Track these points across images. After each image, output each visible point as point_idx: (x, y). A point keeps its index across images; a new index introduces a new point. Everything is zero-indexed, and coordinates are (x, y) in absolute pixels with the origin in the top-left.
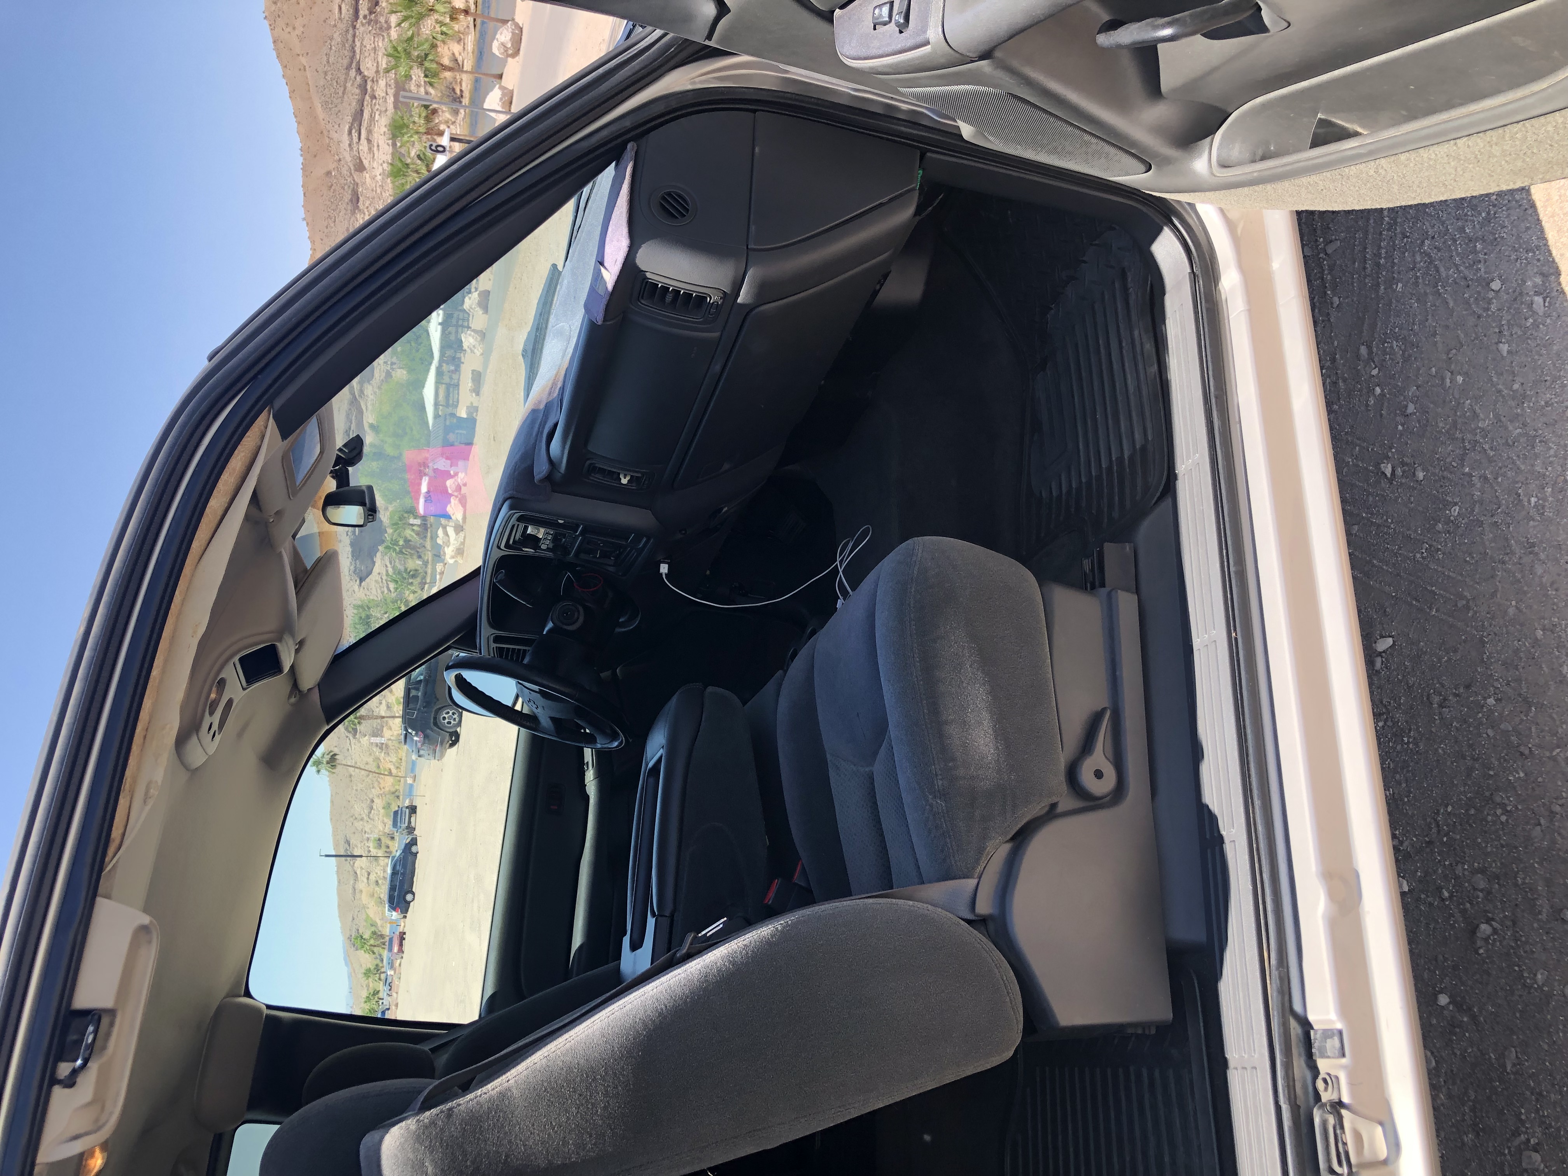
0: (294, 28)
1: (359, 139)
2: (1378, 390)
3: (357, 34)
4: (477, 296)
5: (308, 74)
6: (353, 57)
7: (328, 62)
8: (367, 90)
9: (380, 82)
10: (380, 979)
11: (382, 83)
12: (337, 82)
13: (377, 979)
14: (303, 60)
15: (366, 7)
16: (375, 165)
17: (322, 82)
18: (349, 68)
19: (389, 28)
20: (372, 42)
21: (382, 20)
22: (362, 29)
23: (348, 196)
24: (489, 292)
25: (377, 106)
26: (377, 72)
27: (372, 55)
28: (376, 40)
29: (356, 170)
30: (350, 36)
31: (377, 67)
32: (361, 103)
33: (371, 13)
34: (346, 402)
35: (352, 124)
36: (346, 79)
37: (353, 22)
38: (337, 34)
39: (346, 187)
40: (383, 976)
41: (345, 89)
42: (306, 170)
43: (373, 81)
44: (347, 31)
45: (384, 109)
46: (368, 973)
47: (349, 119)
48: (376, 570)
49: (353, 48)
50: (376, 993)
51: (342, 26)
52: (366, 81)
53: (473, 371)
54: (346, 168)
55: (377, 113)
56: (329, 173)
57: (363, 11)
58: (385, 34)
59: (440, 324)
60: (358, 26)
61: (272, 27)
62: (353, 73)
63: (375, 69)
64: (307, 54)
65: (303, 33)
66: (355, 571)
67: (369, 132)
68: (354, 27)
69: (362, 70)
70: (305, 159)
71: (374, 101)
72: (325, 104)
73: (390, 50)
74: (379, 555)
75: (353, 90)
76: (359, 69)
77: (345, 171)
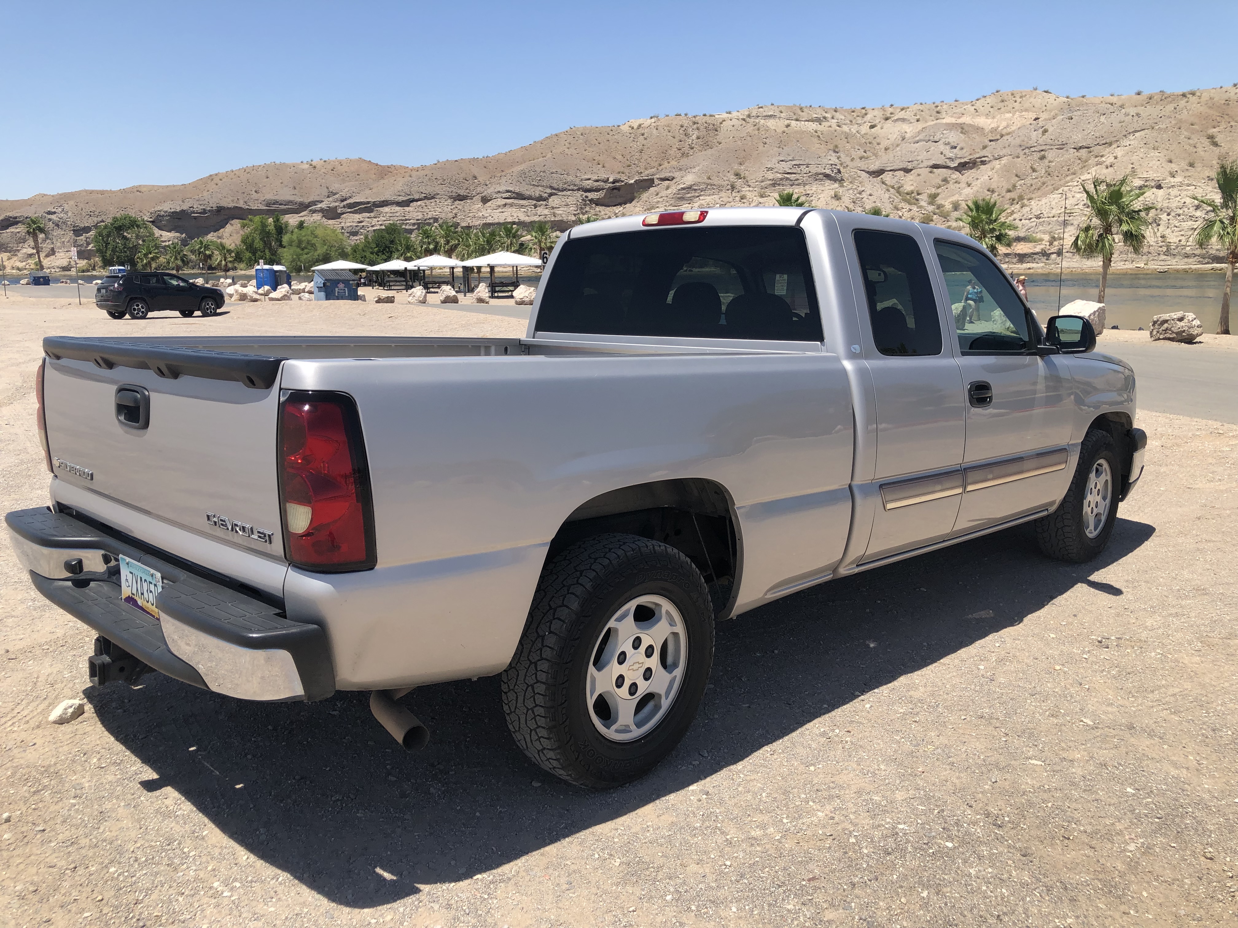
0: (568, 148)
1: (505, 198)
3: (575, 192)
5: (541, 159)
6: (559, 190)
7: (552, 173)
8: (540, 201)
9: (547, 210)
11: (546, 212)
12: (540, 180)
14: (549, 155)
15: (593, 197)
16: (489, 211)
17: (538, 170)
18: (551, 187)
19: (583, 214)
20: (571, 203)
21: (587, 209)
22: (579, 195)
23: (462, 192)
25: (530, 209)
26: (553, 208)
27: (564, 204)
28: (574, 206)
29: (482, 198)
30: (571, 187)
31: (556, 208)
32: (530, 198)
33: (589, 200)
34: (301, 200)
35: (514, 192)
36: (543, 186)
37: (581, 188)
38: (572, 178)
39: (468, 191)
41: (537, 186)
42: (474, 161)
43: (546, 205)
44: (575, 185)
45: (529, 214)
47: (517, 190)
48: (164, 233)
49: (565, 190)
51: (577, 182)
52: (545, 200)
53: (394, 297)
54: (482, 190)
55: (525, 210)
56: (475, 178)
57: (591, 195)
58: (579, 211)
60: (579, 192)
61: (566, 133)
62: (549, 191)
63: (555, 206)
64: (554, 158)
65: (567, 155)
66: (160, 216)
67: (511, 205)
68: (578, 190)
69: (552, 197)
70: (481, 160)
71: (533, 207)
72: (523, 173)
74: (178, 234)
75: (537, 192)
76: (552, 195)
77: (479, 189)
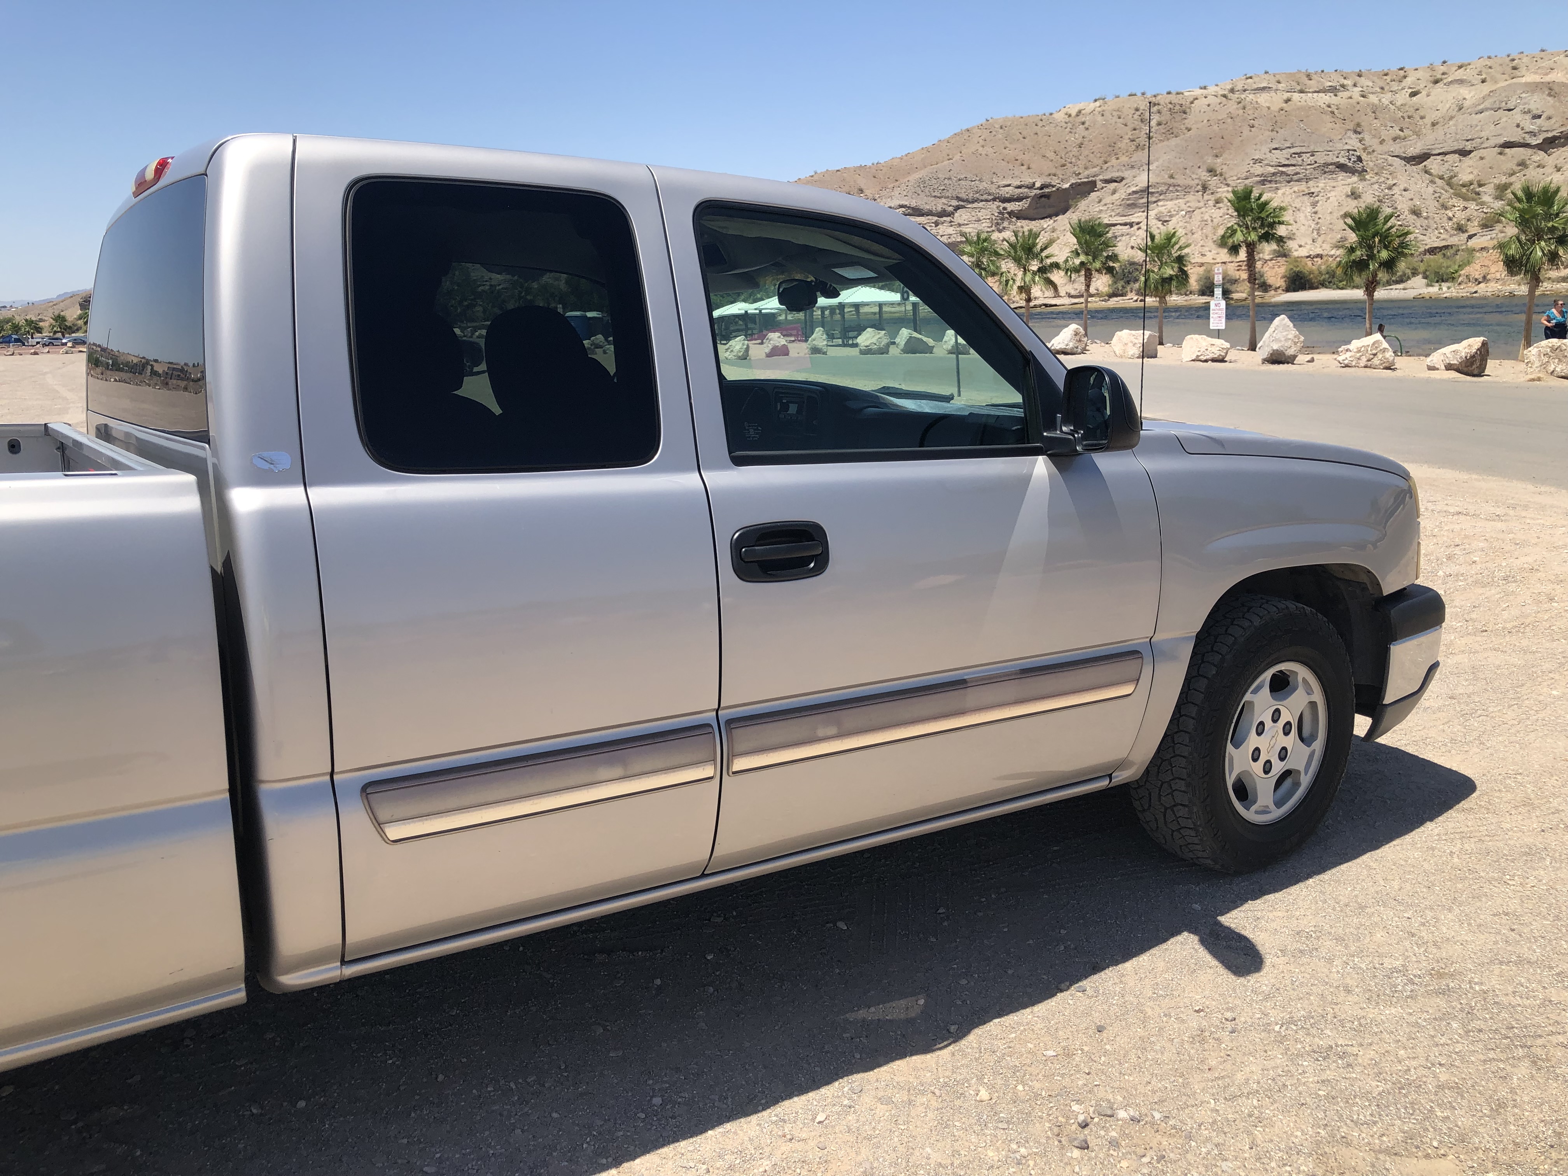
0: (983, 146)
2: (983, 900)
3: (989, 203)
4: (782, 343)
5: (946, 162)
6: (967, 201)
7: (960, 180)
8: (942, 217)
9: (952, 228)
10: (55, 332)
11: (951, 230)
12: (944, 189)
13: (55, 329)
14: (957, 157)
15: (1014, 209)
17: (942, 176)
18: (958, 199)
19: (1000, 231)
20: (984, 217)
21: (1006, 224)
22: (995, 207)
24: (788, 354)
26: (960, 225)
27: (974, 219)
28: (988, 221)
30: (985, 197)
31: (963, 225)
32: (929, 213)
33: (1009, 213)
35: (909, 207)
36: (947, 197)
37: (998, 198)
38: (986, 186)
40: (59, 335)
41: (939, 198)
42: (860, 170)
43: (951, 222)
44: (990, 194)
46: (60, 319)
47: (913, 204)
49: (976, 201)
50: (39, 330)
51: (993, 189)
52: (950, 216)
57: (1011, 207)
58: (994, 228)
59: (746, 312)
60: (995, 203)
61: (980, 127)
62: (955, 203)
63: (961, 222)
64: (964, 161)
65: (981, 155)
68: (994, 200)
69: (958, 211)
70: (870, 167)
71: (933, 225)
72: (922, 182)
73: (983, 236)
75: (939, 205)
76: (959, 208)
